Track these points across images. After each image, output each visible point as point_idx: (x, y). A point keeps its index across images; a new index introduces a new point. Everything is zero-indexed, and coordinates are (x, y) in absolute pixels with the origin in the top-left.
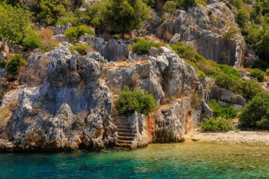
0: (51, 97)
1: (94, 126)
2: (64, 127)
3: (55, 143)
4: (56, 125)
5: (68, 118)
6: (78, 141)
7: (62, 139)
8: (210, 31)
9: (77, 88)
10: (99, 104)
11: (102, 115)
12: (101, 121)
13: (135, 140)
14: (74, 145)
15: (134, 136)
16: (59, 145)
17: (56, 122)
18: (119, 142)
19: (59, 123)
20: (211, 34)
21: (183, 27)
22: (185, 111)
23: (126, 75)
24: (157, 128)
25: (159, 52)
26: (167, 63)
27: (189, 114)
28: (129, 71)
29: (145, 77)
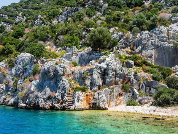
0: (41, 84)
1: (57, 99)
2: (43, 98)
3: (39, 105)
4: (40, 97)
5: (46, 94)
6: (49, 105)
7: (42, 103)
8: (166, 43)
9: (53, 81)
10: (61, 88)
11: (61, 94)
12: (60, 96)
13: (73, 106)
14: (47, 106)
15: (73, 104)
16: (40, 106)
17: (40, 96)
18: (67, 107)
19: (41, 96)
20: (167, 44)
21: (144, 42)
22: (115, 93)
23: (81, 74)
24: (93, 101)
25: (104, 60)
26: (105, 67)
27: (120, 95)
28: (82, 71)
29: (91, 75)
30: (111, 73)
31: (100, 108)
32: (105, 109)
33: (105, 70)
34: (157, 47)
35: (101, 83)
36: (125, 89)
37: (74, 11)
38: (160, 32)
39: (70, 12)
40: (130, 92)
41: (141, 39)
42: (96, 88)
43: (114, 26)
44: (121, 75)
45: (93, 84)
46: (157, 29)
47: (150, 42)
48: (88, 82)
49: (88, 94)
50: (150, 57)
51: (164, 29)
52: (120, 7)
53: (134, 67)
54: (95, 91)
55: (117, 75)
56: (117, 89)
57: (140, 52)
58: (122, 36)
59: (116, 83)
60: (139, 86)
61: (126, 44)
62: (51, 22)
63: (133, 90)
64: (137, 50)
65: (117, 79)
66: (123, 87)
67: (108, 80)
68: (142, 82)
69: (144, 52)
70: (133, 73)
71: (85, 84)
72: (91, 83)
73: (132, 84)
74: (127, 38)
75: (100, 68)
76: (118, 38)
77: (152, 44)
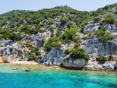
20: (40, 40)
21: (32, 38)
22: (15, 57)
23: (2, 50)
24: (5, 60)
25: (12, 45)
26: (12, 47)
27: (17, 57)
28: (2, 49)
29: (6, 50)
30: (13, 50)
31: (7, 62)
32: (10, 62)
33: (12, 48)
34: (37, 40)
35: (9, 53)
36: (19, 56)
37: (13, 23)
38: (39, 35)
39: (11, 23)
40: (21, 56)
41: (31, 37)
42: (7, 55)
43: (23, 31)
44: (18, 50)
45: (6, 54)
46: (38, 34)
47: (34, 39)
48: (4, 53)
49: (4, 57)
50: (34, 44)
51: (40, 34)
52: (30, 24)
53: (26, 47)
54: (6, 56)
55: (16, 50)
56: (16, 55)
57: (30, 42)
58: (25, 36)
59: (16, 53)
60: (26, 54)
61: (26, 39)
62: (2, 27)
63: (22, 56)
64: (29, 41)
65: (16, 52)
66: (18, 55)
67: (12, 52)
68: (27, 53)
69: (32, 42)
70: (23, 50)
71: (3, 54)
72: (6, 53)
73: (22, 54)
74: (27, 37)
75: (10, 48)
76: (23, 37)
77: (35, 39)
